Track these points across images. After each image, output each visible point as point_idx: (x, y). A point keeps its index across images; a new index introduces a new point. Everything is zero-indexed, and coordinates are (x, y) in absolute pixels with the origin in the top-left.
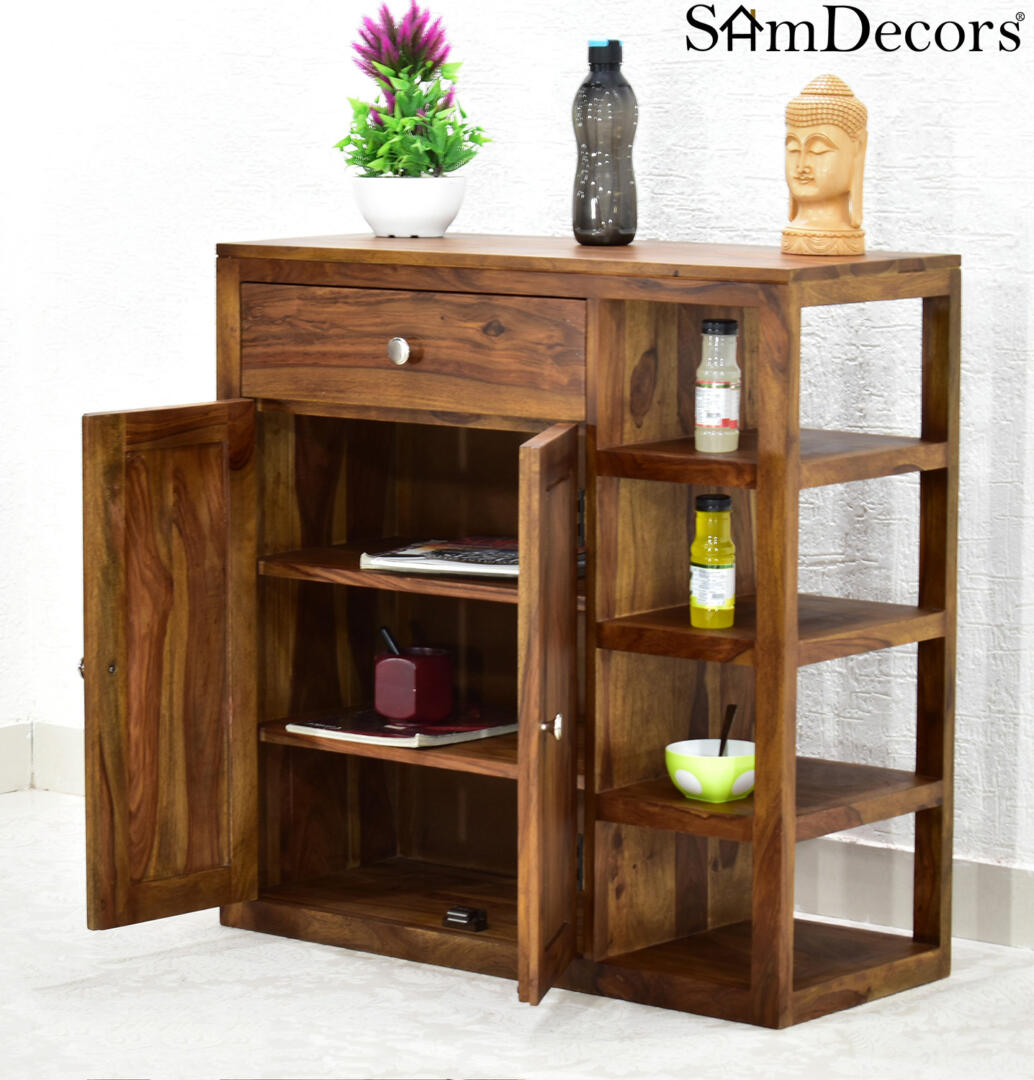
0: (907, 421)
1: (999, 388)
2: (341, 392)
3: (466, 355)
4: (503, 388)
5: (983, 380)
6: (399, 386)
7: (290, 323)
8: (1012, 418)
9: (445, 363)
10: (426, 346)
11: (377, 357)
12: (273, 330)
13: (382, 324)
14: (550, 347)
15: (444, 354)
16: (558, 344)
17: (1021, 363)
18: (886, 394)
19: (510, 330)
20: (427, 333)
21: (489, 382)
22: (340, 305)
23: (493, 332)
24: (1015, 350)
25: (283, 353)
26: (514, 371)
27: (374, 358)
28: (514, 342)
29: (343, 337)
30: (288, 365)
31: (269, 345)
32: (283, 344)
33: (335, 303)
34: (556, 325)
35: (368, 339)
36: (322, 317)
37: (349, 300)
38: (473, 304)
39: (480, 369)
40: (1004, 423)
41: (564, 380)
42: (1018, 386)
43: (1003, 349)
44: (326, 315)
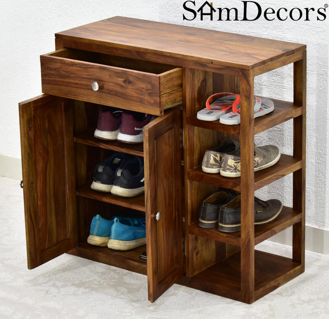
0: (289, 85)
1: (319, 77)
2: (76, 96)
3: (118, 89)
4: (131, 102)
5: (314, 74)
6: (96, 96)
7: (57, 71)
8: (323, 88)
9: (111, 91)
10: (104, 84)
11: (88, 86)
12: (51, 72)
13: (89, 75)
14: (147, 90)
15: (111, 88)
16: (149, 89)
17: (326, 70)
18: (281, 75)
19: (133, 83)
20: (104, 80)
21: (126, 99)
22: (74, 67)
23: (127, 83)
24: (324, 65)
25: (55, 80)
26: (135, 97)
27: (87, 86)
28: (135, 87)
29: (76, 78)
30: (57, 85)
31: (50, 77)
32: (55, 77)
33: (73, 66)
34: (149, 83)
35: (84, 79)
36: (69, 70)
37: (77, 66)
38: (120, 73)
39: (123, 94)
40: (321, 88)
41: (152, 102)
42: (325, 77)
43: (320, 64)
44: (70, 70)
